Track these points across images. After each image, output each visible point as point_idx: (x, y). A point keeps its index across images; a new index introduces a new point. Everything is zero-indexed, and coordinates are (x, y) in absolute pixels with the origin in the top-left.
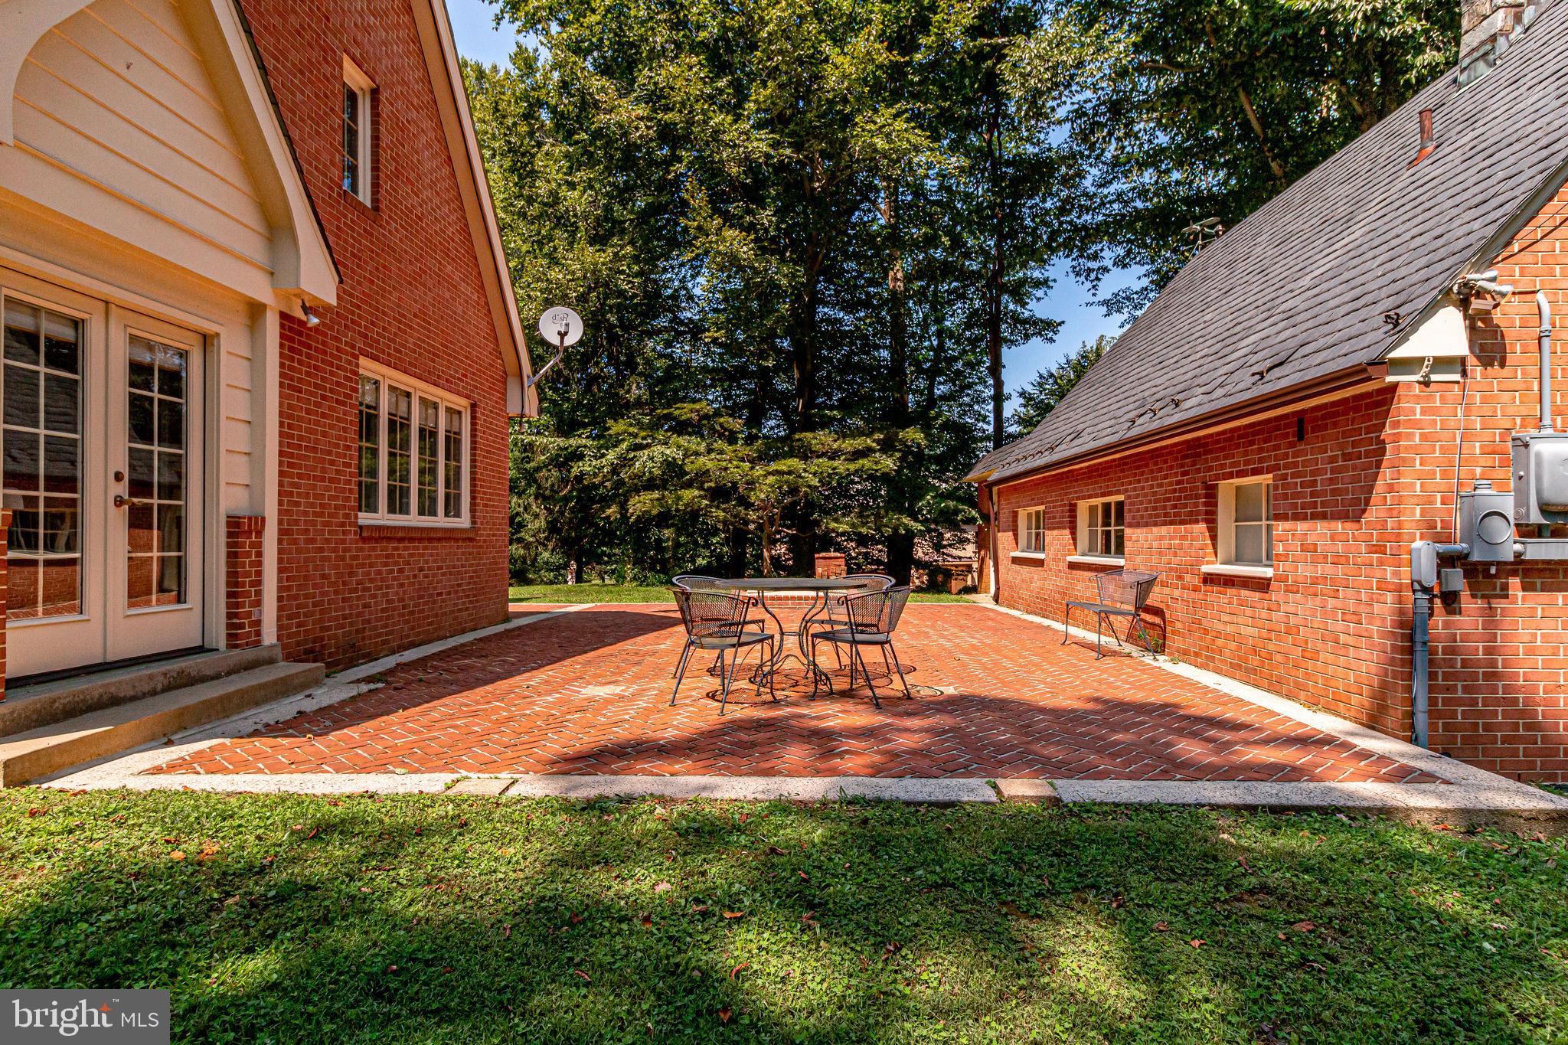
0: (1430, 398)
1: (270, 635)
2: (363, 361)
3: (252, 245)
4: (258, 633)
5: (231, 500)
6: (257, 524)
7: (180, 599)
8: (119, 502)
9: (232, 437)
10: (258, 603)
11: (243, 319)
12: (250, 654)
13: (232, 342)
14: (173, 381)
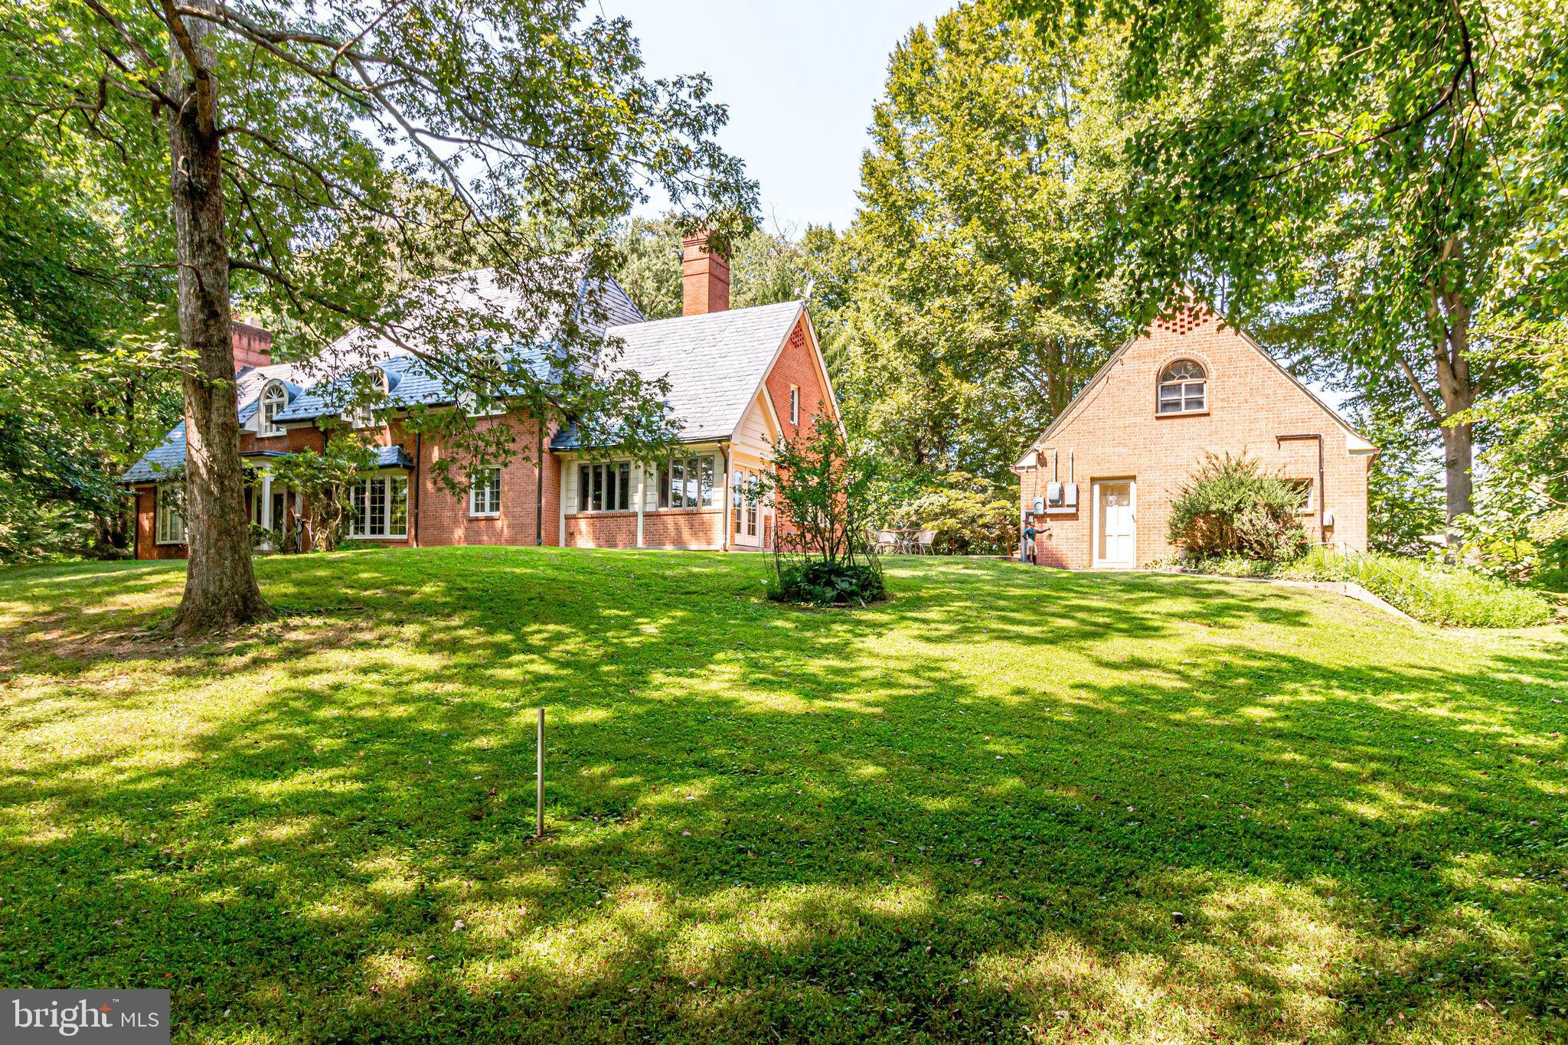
0: (1029, 475)
4: (770, 546)
5: (766, 512)
6: (770, 518)
7: (755, 535)
8: (747, 511)
10: (770, 538)
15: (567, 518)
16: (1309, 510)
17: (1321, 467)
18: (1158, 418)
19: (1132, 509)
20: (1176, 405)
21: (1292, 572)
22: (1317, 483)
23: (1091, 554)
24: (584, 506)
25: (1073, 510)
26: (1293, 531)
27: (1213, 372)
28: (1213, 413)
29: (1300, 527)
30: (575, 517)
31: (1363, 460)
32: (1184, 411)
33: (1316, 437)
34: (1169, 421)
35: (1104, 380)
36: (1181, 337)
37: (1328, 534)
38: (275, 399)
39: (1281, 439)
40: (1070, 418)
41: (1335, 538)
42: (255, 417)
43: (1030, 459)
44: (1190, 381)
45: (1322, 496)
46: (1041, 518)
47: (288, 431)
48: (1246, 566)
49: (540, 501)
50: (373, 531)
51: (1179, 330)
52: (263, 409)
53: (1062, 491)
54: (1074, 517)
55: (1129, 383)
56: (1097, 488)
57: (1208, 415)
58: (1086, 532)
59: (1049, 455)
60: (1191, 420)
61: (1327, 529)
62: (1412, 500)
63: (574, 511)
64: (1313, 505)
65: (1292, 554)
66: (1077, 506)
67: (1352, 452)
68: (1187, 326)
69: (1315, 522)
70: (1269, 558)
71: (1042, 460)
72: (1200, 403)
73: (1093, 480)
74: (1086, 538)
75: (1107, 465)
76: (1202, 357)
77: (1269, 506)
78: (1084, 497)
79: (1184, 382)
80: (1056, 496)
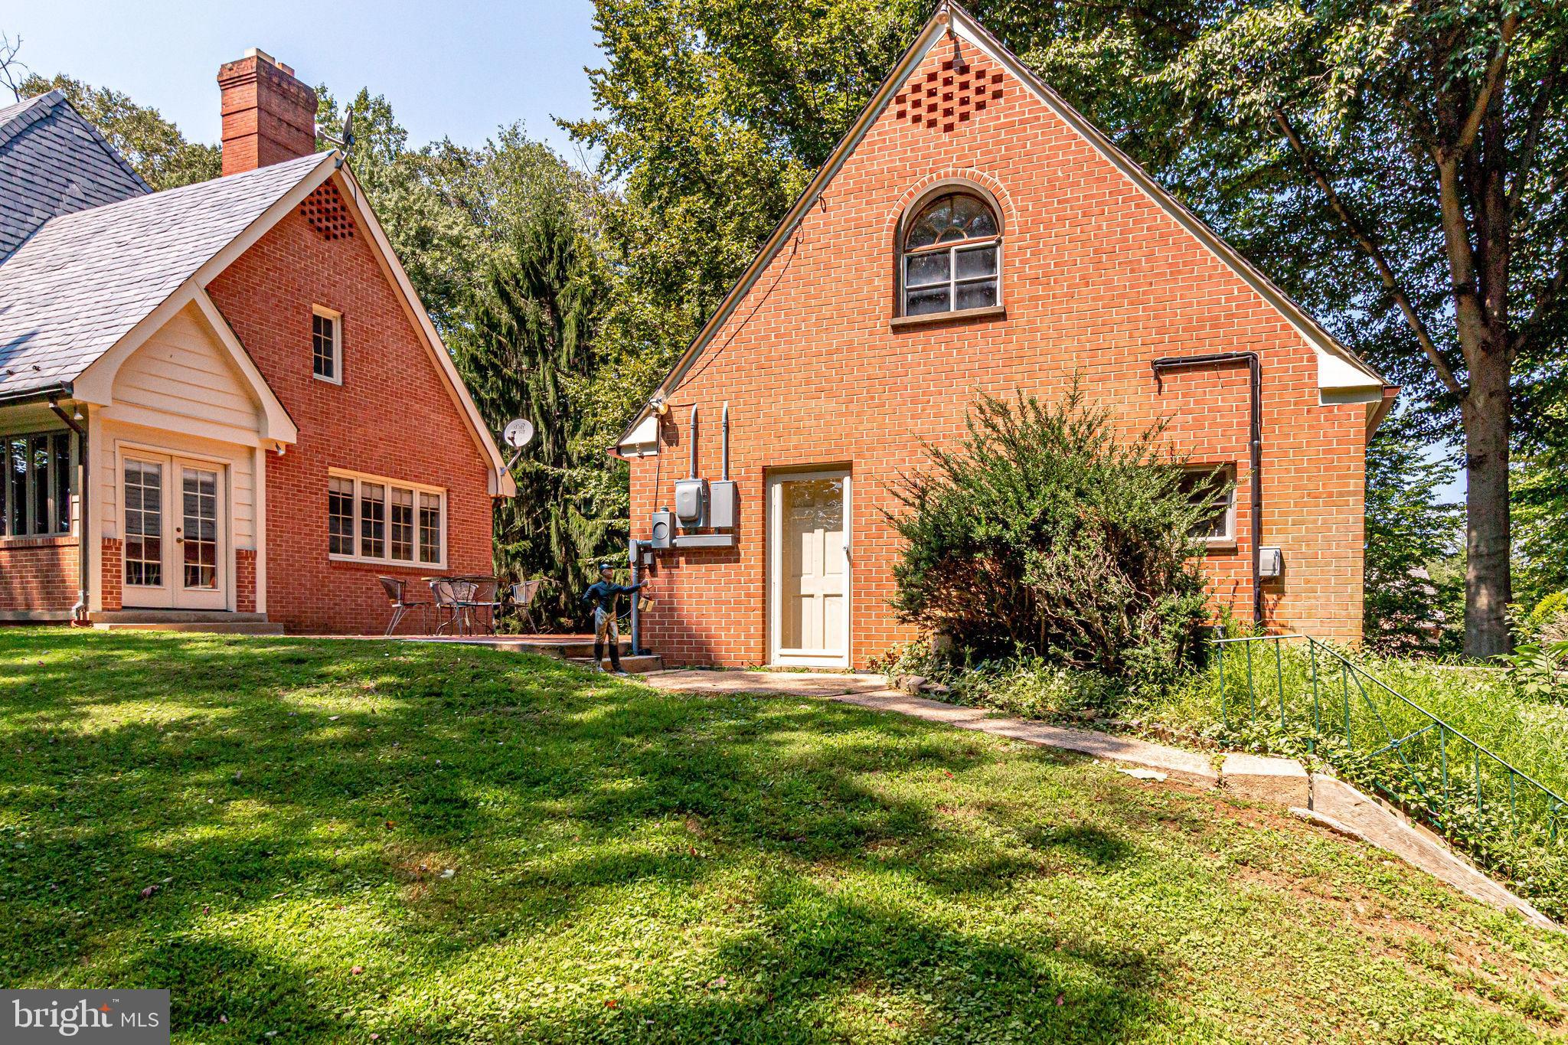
0: (644, 465)
1: (261, 608)
2: (331, 469)
3: (248, 421)
4: (254, 607)
5: (240, 542)
6: (253, 554)
7: (214, 586)
8: (179, 541)
9: (238, 512)
10: (254, 592)
11: (245, 455)
12: (246, 615)
13: (239, 466)
14: (209, 487)
16: (1228, 538)
17: (1255, 435)
18: (897, 329)
19: (842, 539)
20: (939, 299)
21: (1167, 713)
22: (1245, 474)
23: (765, 635)
25: (726, 541)
26: (1174, 600)
27: (1012, 221)
28: (1015, 310)
29: (1191, 586)
31: (1356, 412)
32: (953, 311)
33: (1246, 361)
34: (921, 335)
35: (789, 249)
36: (946, 137)
37: (1270, 598)
39: (1163, 368)
40: (723, 336)
41: (1285, 608)
43: (646, 431)
44: (966, 242)
45: (1257, 504)
46: (670, 556)
48: (1060, 684)
51: (942, 121)
53: (704, 498)
54: (729, 555)
55: (838, 252)
56: (777, 491)
57: (1001, 316)
58: (755, 587)
59: (682, 419)
60: (966, 330)
61: (1269, 586)
62: (1397, 522)
64: (1234, 530)
65: (1168, 661)
66: (734, 530)
67: (1330, 394)
68: (959, 110)
69: (1241, 569)
70: (1113, 668)
71: (668, 430)
72: (990, 294)
73: (769, 474)
74: (755, 602)
75: (794, 440)
76: (993, 182)
77: (1112, 531)
78: (751, 509)
79: (955, 245)
80: (691, 510)
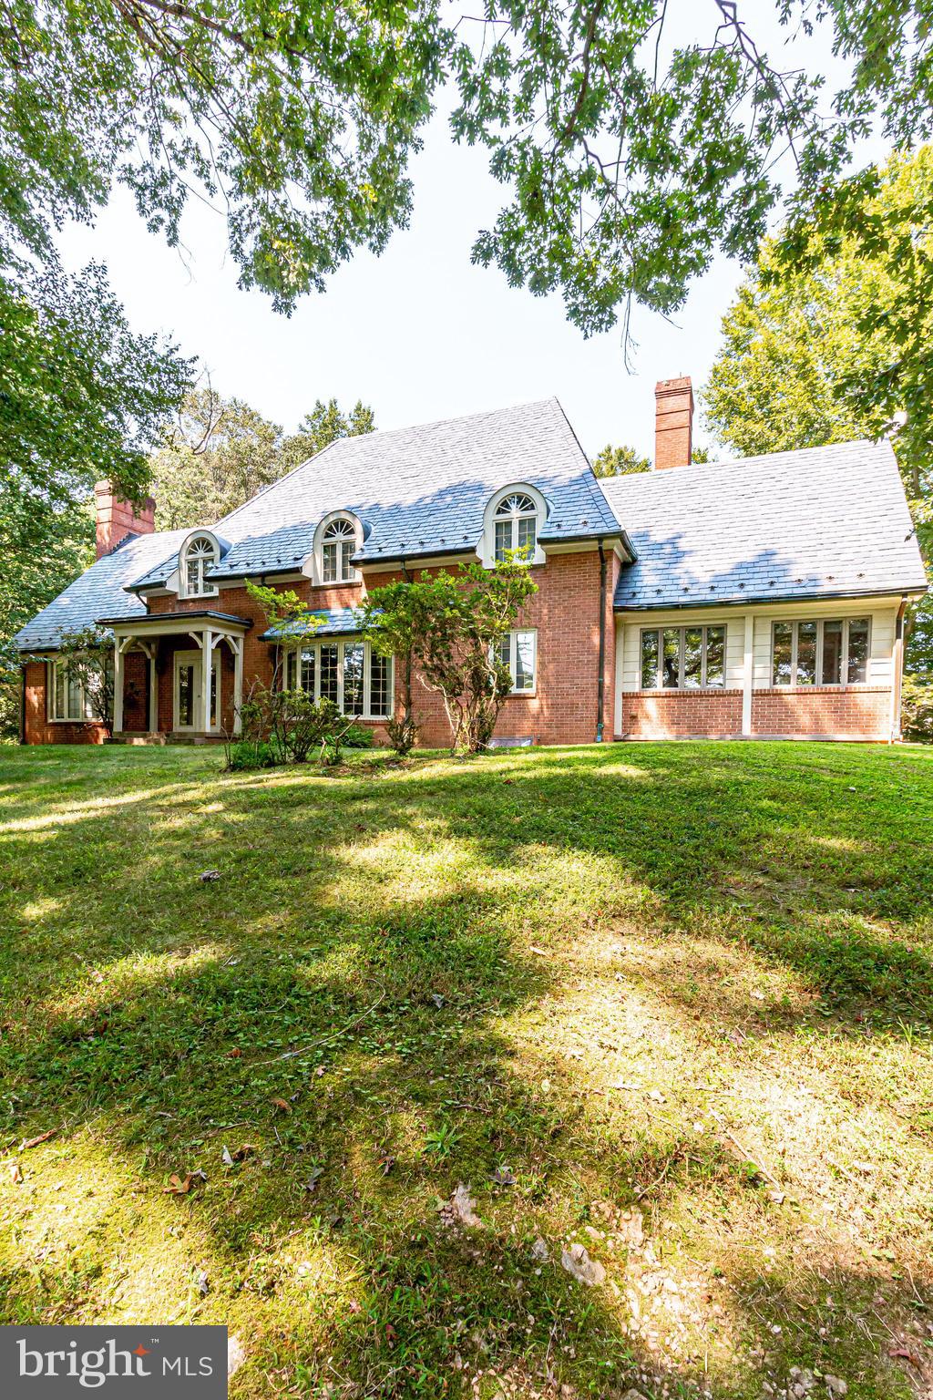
15: (625, 696)
24: (646, 680)
30: (636, 696)
38: (201, 554)
42: (176, 574)
47: (221, 591)
49: (601, 675)
50: (375, 710)
52: (185, 566)
63: (636, 688)
